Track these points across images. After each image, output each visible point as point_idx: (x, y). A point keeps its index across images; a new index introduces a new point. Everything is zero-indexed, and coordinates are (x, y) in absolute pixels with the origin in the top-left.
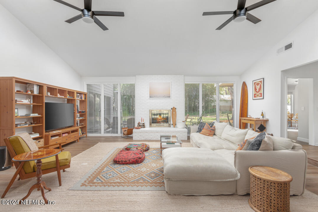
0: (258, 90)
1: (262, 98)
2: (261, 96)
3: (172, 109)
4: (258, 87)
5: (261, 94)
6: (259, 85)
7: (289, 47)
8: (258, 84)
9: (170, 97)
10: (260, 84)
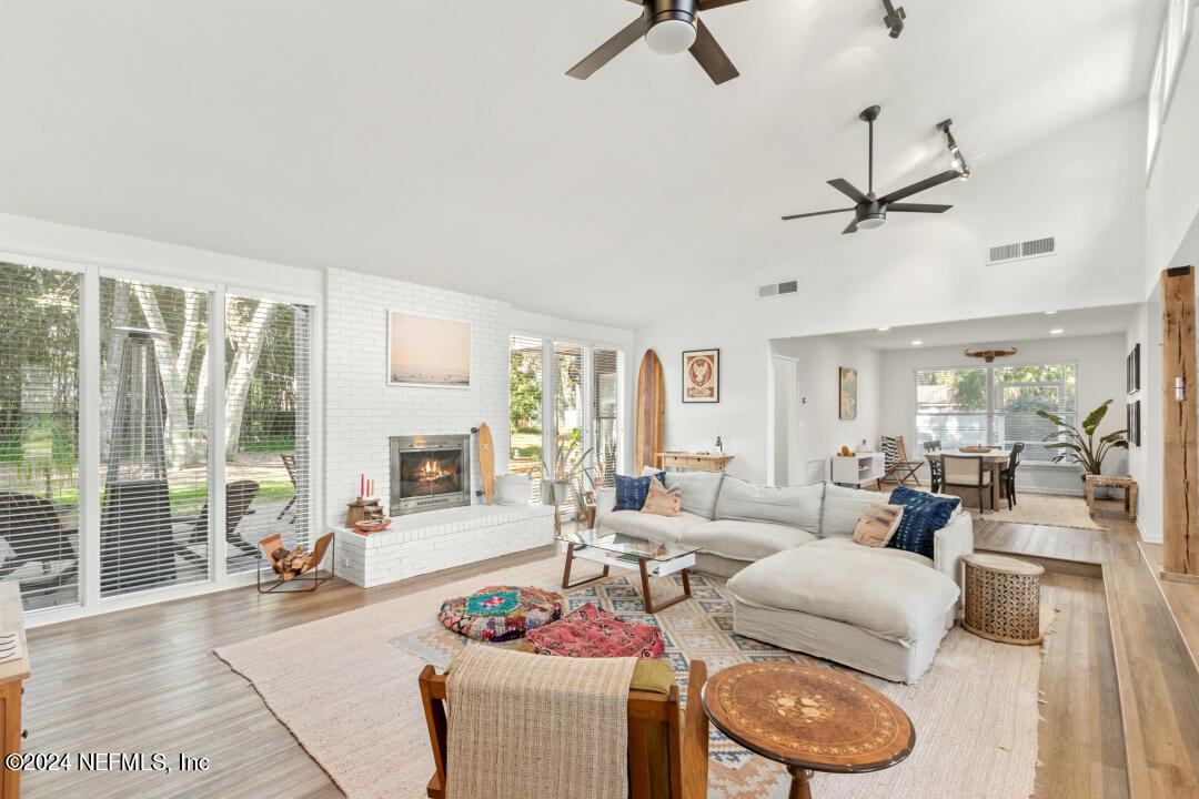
0: (700, 378)
1: (715, 399)
2: (712, 395)
3: (474, 431)
4: (701, 371)
5: (711, 389)
6: (706, 365)
7: (789, 287)
8: (701, 363)
9: (467, 383)
10: (709, 365)
